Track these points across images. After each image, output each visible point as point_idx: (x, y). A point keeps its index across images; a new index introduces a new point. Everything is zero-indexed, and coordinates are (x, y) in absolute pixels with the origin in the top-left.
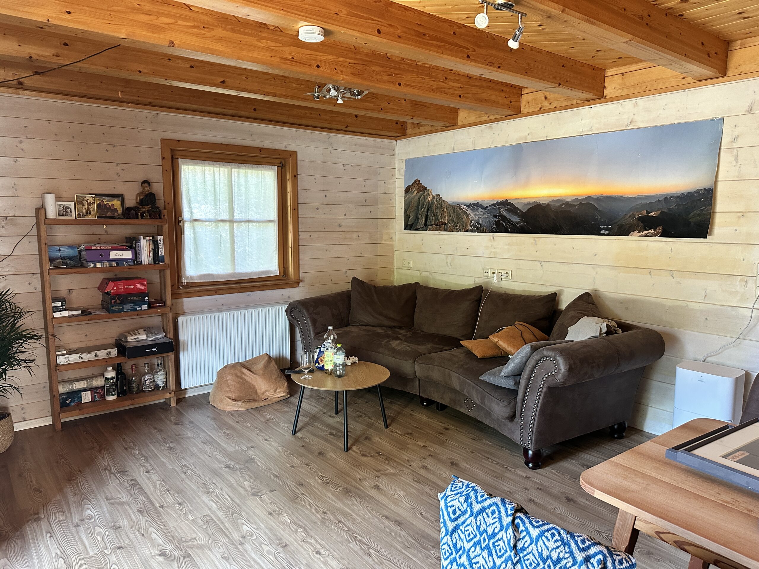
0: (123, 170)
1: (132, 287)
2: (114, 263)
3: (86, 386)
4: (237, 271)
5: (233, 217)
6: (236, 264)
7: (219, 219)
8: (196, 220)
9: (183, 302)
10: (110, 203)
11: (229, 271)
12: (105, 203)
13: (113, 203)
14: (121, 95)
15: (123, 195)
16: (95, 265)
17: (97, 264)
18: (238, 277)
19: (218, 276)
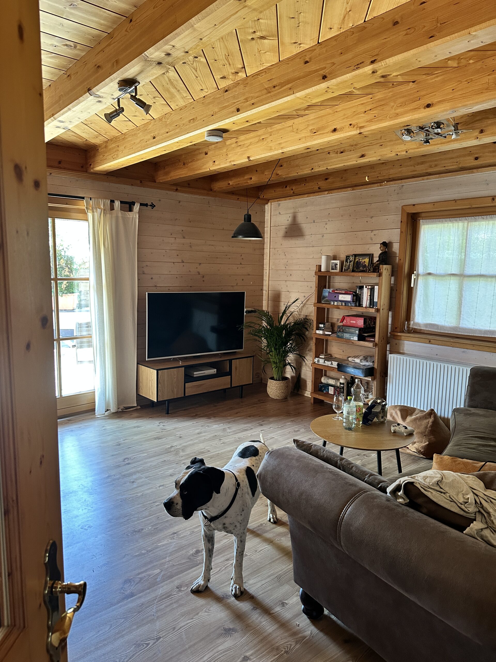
0: (375, 235)
1: (355, 322)
2: (344, 303)
3: (334, 384)
4: (460, 326)
5: (464, 271)
6: (461, 318)
7: (450, 273)
8: (429, 274)
9: (404, 344)
10: (363, 261)
11: (452, 325)
12: (361, 261)
13: (365, 260)
14: (368, 179)
15: (373, 255)
16: (334, 303)
17: (335, 302)
18: (461, 332)
19: (443, 327)
